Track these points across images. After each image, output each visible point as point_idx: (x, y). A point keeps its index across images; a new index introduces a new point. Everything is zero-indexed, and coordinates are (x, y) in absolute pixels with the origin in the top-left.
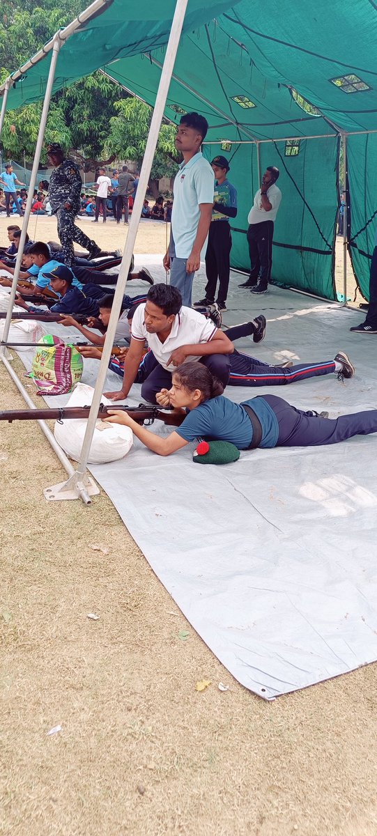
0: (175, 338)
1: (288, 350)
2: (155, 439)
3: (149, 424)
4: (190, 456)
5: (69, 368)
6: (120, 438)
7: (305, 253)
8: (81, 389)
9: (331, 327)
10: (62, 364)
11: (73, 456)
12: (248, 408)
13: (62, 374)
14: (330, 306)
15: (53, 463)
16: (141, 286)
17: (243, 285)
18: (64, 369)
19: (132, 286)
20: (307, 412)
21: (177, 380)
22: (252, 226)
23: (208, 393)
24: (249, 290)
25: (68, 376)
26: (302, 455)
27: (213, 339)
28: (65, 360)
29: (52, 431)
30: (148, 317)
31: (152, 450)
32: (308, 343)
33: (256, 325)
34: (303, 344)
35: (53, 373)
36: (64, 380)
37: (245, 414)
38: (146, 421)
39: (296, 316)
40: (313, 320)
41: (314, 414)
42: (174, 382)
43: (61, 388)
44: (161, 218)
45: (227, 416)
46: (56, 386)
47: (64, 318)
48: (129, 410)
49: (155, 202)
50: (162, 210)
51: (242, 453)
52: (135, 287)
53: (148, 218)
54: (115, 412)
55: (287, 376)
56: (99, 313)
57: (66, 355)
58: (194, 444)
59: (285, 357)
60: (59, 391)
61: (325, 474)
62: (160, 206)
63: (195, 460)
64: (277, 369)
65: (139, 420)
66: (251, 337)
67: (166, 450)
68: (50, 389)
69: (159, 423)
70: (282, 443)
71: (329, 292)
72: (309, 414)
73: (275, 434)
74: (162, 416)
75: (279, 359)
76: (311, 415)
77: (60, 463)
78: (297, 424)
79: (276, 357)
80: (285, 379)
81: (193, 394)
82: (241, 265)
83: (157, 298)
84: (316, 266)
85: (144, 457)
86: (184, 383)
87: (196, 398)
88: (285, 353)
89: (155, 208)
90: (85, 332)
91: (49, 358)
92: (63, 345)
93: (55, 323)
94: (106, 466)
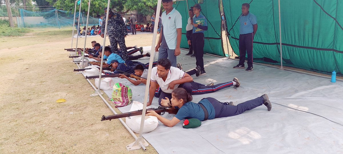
0: (170, 79)
1: (211, 78)
2: (166, 120)
3: (163, 114)
4: (182, 126)
5: (127, 95)
6: (154, 122)
7: (210, 39)
8: (135, 103)
9: (226, 67)
10: (124, 94)
11: (135, 131)
12: (200, 104)
13: (125, 98)
14: (223, 59)
15: (127, 135)
16: (147, 59)
17: (187, 54)
18: (125, 96)
19: (144, 59)
20: (225, 103)
21: (173, 95)
22: (188, 32)
23: (186, 100)
24: (190, 56)
25: (127, 98)
26: (226, 121)
27: (184, 77)
28: (125, 92)
29: (125, 122)
30: (159, 71)
31: (166, 125)
32: (218, 75)
33: (197, 70)
34: (216, 75)
35: (121, 98)
36: (125, 100)
37: (200, 107)
38: (162, 113)
39: (210, 64)
40: (218, 65)
41: (228, 103)
42: (172, 96)
43: (124, 103)
44: (149, 31)
45: (194, 108)
46: (123, 103)
47: (121, 75)
48: (155, 110)
49: (146, 25)
50: (150, 28)
51: (202, 122)
52: (145, 59)
53: (144, 32)
54: (150, 111)
55: (213, 89)
56: (135, 72)
57: (125, 90)
58: (182, 121)
59: (210, 81)
60: (124, 105)
61: (237, 127)
62: (148, 27)
63: (184, 127)
64: (208, 87)
65: (159, 113)
66: (195, 75)
67: (172, 124)
68: (120, 105)
69: (166, 113)
70: (217, 116)
71: (222, 53)
72: (225, 104)
73: (214, 113)
74: (167, 111)
75: (208, 82)
76: (227, 104)
77: (130, 134)
78: (222, 108)
79: (206, 81)
80: (213, 90)
81: (180, 100)
82: (185, 47)
83: (162, 63)
84: (215, 44)
85: (163, 129)
86: (176, 96)
87: (181, 102)
88: (209, 79)
89: (147, 28)
90: (130, 80)
91: (119, 92)
92: (124, 86)
93: (117, 77)
94: (149, 134)
